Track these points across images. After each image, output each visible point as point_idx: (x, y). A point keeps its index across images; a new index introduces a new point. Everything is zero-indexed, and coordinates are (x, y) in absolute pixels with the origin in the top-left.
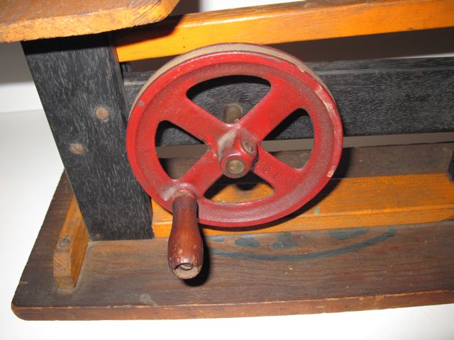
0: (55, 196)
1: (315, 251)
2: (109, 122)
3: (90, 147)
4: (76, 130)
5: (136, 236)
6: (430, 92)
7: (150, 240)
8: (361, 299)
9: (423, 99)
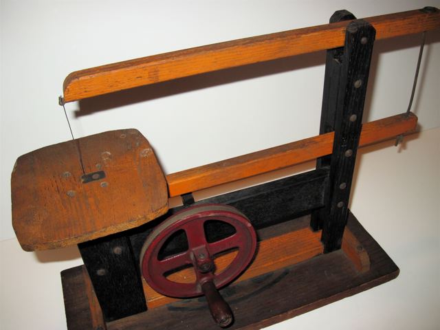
0: (64, 297)
1: (246, 294)
2: (122, 254)
3: (109, 269)
4: (101, 262)
5: (136, 312)
6: (294, 195)
7: (145, 312)
8: (280, 315)
9: (291, 200)
